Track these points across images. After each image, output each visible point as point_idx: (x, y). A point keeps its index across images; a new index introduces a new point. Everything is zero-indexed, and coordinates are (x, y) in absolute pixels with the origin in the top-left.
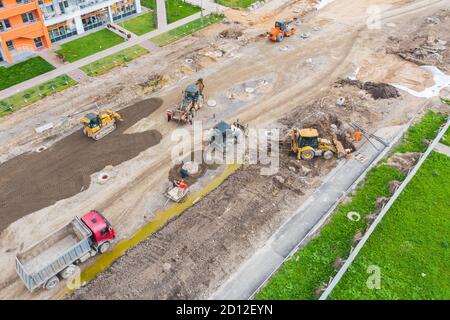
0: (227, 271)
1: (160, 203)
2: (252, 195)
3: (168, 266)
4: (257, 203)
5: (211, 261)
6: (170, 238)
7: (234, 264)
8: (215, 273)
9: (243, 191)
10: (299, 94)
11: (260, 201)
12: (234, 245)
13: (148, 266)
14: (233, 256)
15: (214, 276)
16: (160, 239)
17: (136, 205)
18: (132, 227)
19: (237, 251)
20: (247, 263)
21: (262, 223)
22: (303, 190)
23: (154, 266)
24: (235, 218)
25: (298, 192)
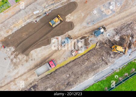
0: (81, 81)
1: (69, 55)
2: (94, 60)
3: (68, 76)
4: (94, 63)
5: (78, 78)
6: (70, 68)
7: (83, 80)
8: (78, 81)
9: (92, 58)
10: (128, 16)
11: (96, 63)
12: (84, 75)
13: (63, 74)
14: (83, 78)
15: (78, 82)
16: (67, 67)
17: (63, 54)
18: (61, 61)
19: (85, 77)
20: (86, 81)
21: (93, 71)
22: (108, 63)
23: (65, 75)
24: (87, 67)
25: (107, 63)
